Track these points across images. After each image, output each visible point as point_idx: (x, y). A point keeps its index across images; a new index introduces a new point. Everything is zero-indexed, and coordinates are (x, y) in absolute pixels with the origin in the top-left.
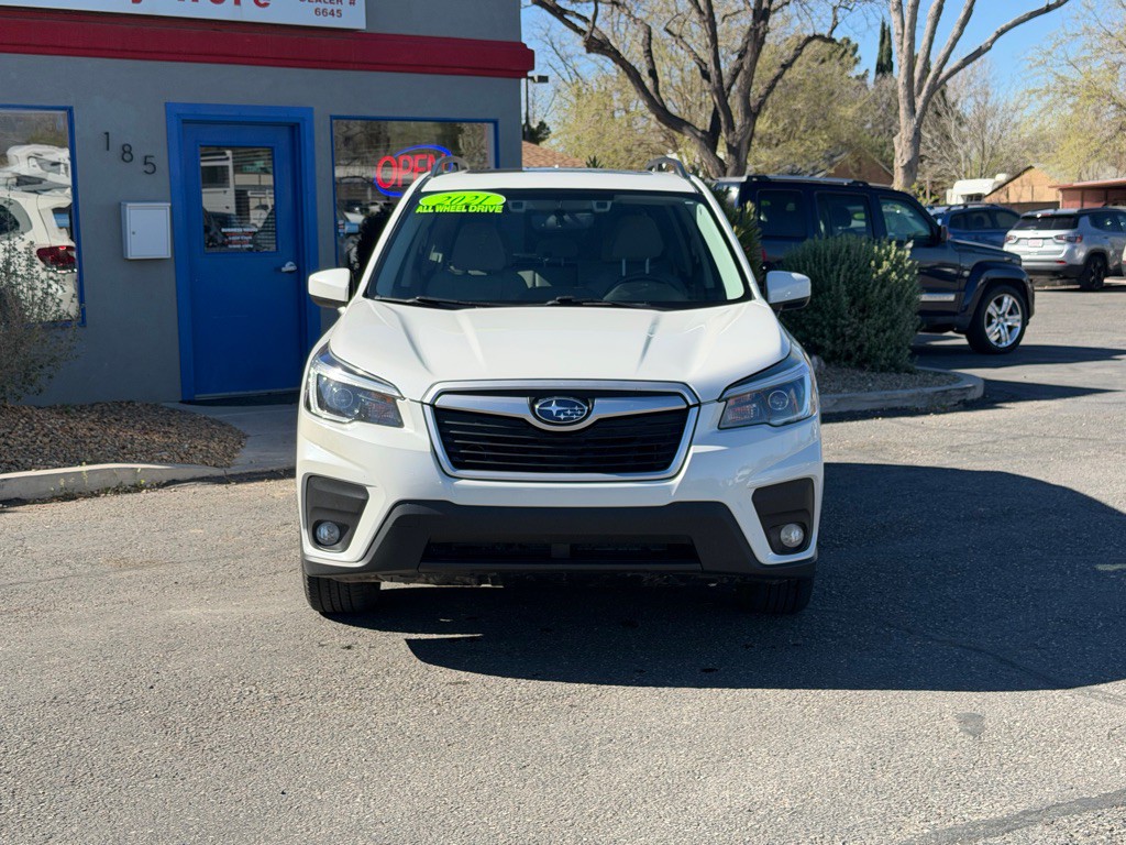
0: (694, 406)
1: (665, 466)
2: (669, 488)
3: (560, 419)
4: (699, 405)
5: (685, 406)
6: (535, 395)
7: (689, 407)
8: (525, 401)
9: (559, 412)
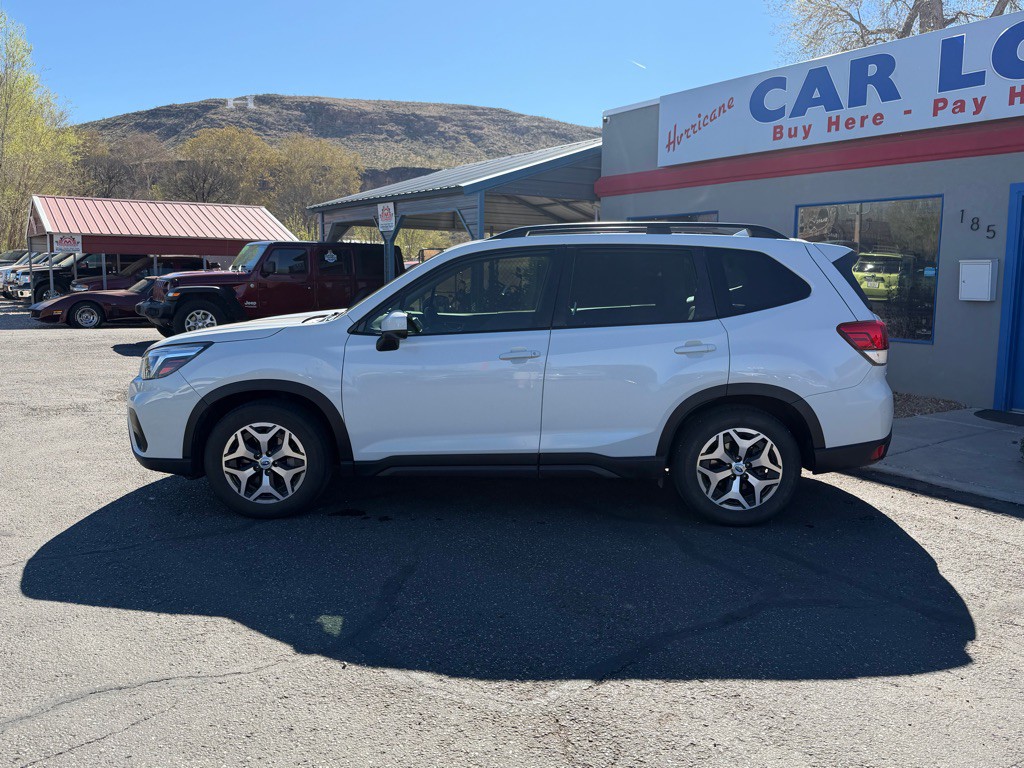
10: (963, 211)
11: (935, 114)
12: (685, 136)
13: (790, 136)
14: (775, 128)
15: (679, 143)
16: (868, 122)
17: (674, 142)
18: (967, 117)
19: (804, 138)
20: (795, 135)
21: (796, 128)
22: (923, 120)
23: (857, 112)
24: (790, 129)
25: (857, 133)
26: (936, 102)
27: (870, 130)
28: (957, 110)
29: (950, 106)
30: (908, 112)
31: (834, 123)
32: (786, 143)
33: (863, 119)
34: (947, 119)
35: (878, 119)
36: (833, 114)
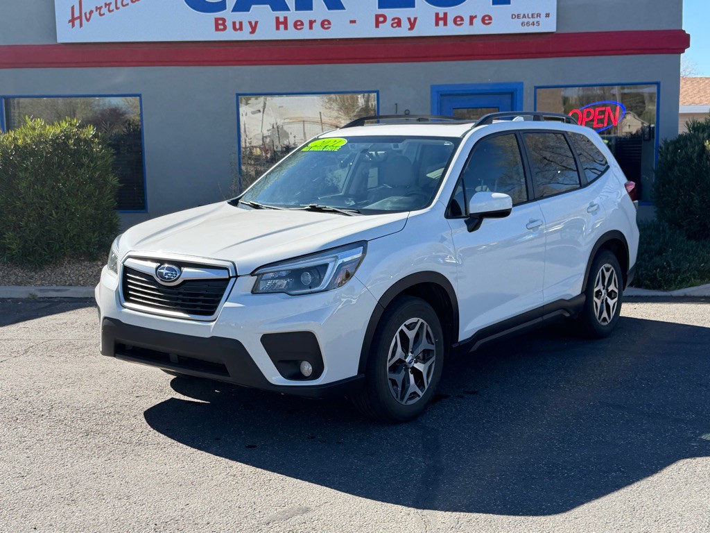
0: (233, 277)
1: (212, 313)
2: (210, 326)
3: (165, 278)
4: (237, 276)
5: (228, 277)
6: (161, 261)
7: (230, 278)
8: (155, 265)
9: (166, 274)
10: (396, 104)
11: (377, 26)
12: (96, 14)
13: (235, 29)
14: (217, 20)
15: (88, 20)
16: (317, 25)
17: (80, 18)
18: (403, 32)
19: (251, 33)
20: (241, 29)
21: (241, 23)
22: (366, 30)
23: (305, 16)
24: (234, 23)
25: (305, 34)
26: (377, 17)
27: (318, 33)
28: (395, 25)
29: (389, 21)
30: (353, 22)
31: (282, 23)
32: (229, 35)
33: (311, 23)
34: (386, 31)
35: (325, 24)
36: (281, 15)
